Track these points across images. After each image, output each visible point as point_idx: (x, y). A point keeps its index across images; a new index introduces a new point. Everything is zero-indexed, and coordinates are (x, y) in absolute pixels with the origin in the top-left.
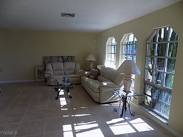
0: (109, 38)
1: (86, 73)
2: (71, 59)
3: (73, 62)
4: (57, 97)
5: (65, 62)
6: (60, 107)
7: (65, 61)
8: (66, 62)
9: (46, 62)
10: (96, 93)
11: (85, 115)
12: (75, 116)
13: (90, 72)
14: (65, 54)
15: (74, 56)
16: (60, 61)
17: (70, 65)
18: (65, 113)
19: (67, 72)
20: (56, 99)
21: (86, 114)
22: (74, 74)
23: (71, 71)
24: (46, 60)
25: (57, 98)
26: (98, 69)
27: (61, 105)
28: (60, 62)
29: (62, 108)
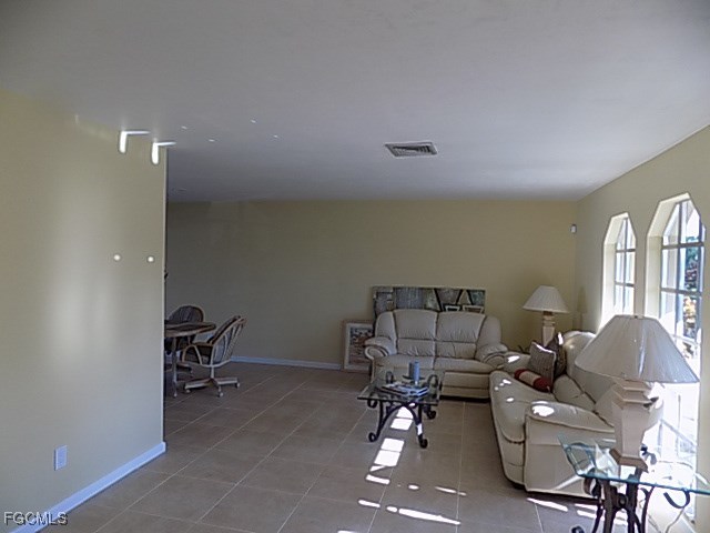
0: (613, 219)
1: (512, 359)
2: (469, 300)
3: (478, 311)
4: (375, 433)
5: (447, 313)
6: (370, 468)
7: (447, 307)
8: (449, 310)
9: (380, 306)
10: (510, 442)
11: (439, 518)
12: (402, 511)
13: (529, 357)
14: (450, 282)
15: (484, 292)
16: (430, 305)
17: (463, 323)
18: (372, 491)
19: (448, 349)
20: (371, 440)
21: (444, 516)
22: (474, 359)
23: (462, 348)
24: (380, 298)
25: (376, 439)
26: (561, 347)
27: (376, 462)
28: (429, 309)
29: (374, 474)
